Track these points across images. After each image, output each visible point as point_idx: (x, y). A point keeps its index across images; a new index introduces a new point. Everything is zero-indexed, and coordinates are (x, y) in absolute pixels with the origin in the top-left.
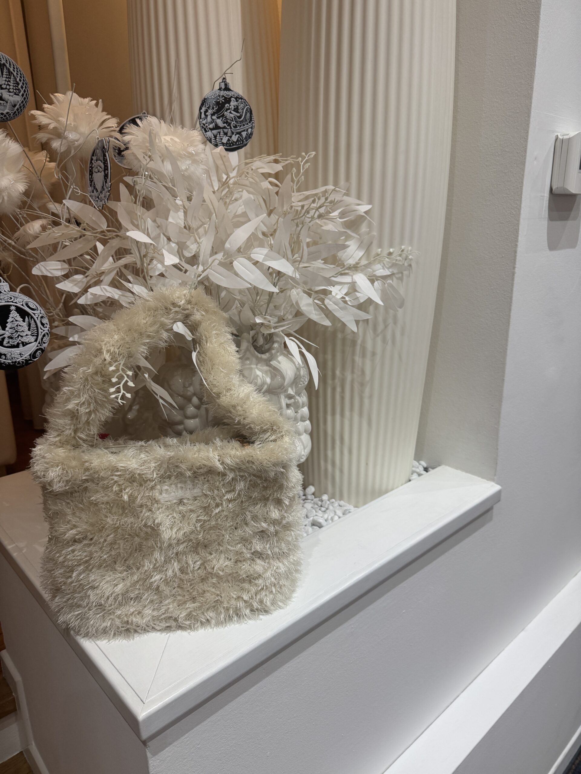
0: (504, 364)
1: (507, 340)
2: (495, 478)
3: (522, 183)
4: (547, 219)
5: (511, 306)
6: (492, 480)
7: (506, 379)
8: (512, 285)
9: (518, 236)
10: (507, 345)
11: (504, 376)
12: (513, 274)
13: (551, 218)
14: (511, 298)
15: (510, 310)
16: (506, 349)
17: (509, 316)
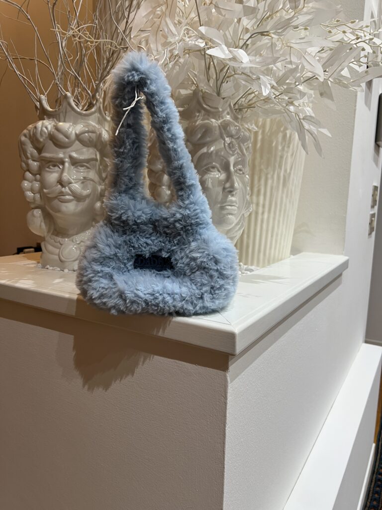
2: (344, 252)
5: (353, 132)
6: (342, 254)
8: (354, 117)
12: (355, 110)
14: (354, 126)
15: (353, 134)
17: (353, 138)
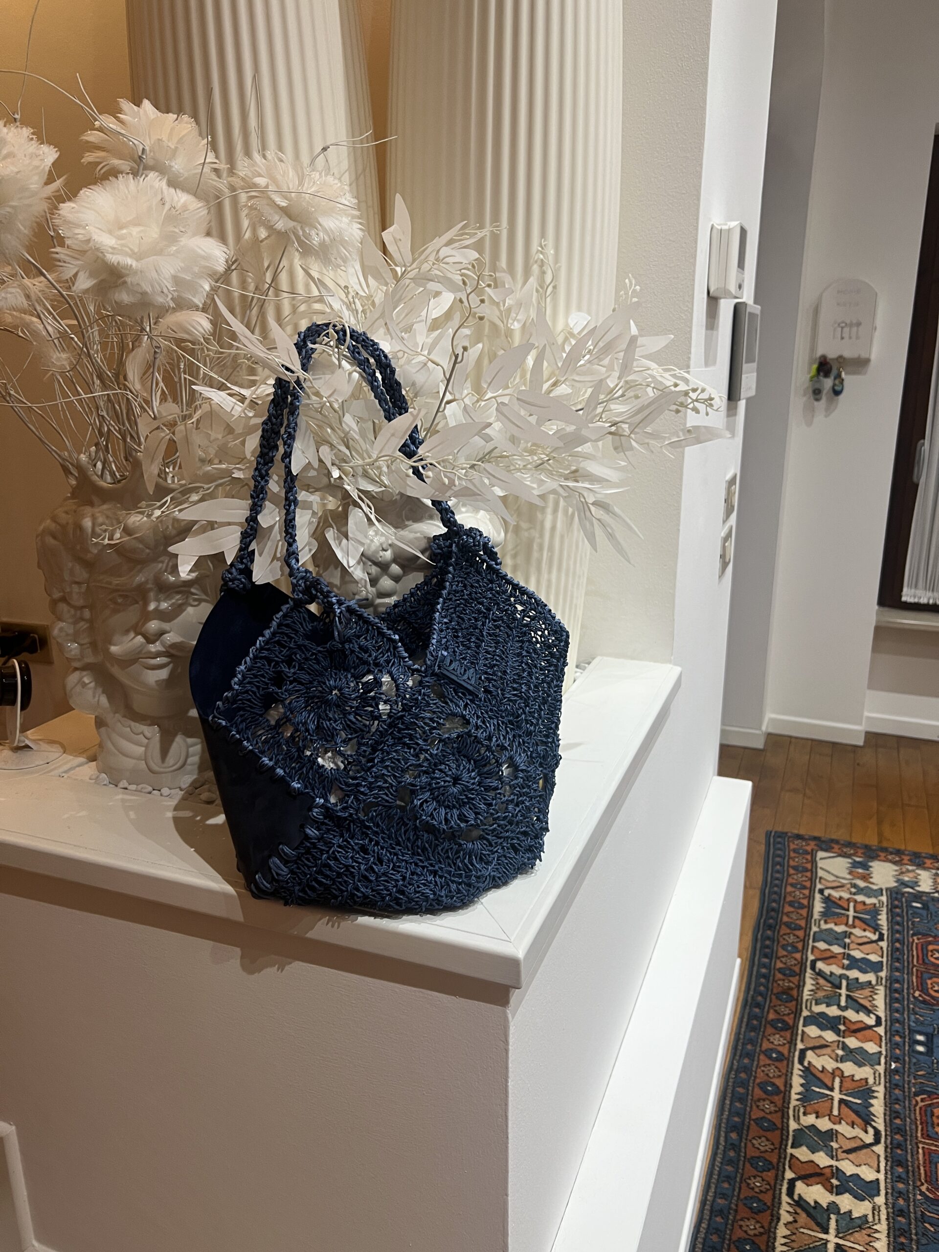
0: (678, 509)
1: (681, 479)
2: (672, 657)
3: (694, 280)
4: (704, 328)
6: (670, 662)
7: (681, 528)
9: (690, 347)
10: (681, 485)
11: (678, 525)
13: (707, 328)
16: (681, 490)
